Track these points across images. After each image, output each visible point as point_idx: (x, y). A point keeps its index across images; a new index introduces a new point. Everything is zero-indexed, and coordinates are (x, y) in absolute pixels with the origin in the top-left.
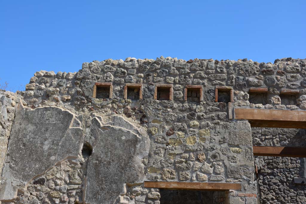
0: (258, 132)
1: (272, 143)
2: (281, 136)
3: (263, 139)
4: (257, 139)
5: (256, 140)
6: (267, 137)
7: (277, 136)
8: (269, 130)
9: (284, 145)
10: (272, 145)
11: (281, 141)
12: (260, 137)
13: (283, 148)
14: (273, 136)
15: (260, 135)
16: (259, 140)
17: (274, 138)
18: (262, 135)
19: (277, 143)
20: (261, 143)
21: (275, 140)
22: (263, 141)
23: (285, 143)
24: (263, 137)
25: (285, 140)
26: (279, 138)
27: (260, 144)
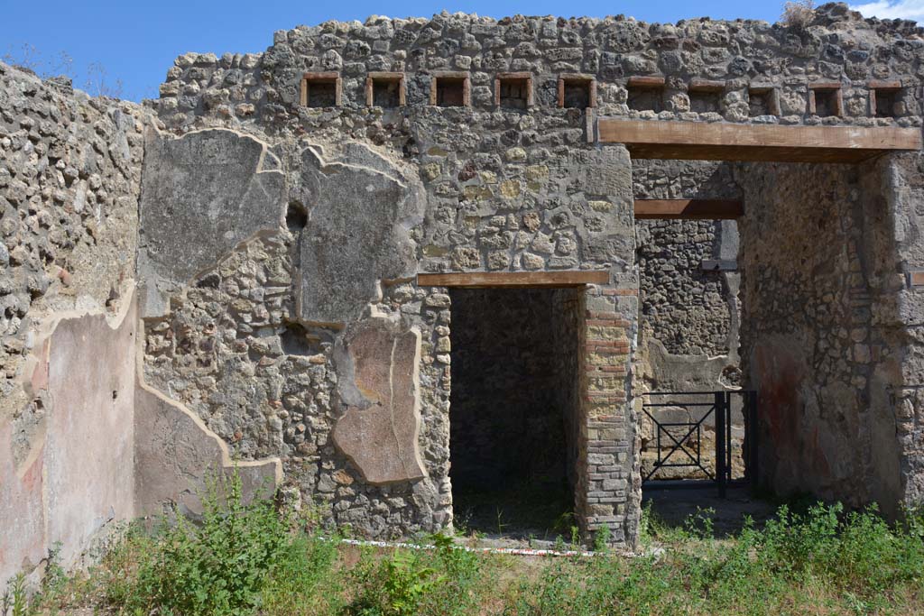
0: (641, 172)
1: (667, 193)
2: (684, 178)
3: (651, 186)
4: (638, 185)
5: (637, 187)
6: (658, 181)
7: (678, 179)
8: (663, 168)
9: (689, 197)
10: (667, 197)
11: (684, 188)
12: (644, 180)
13: (688, 201)
14: (670, 179)
15: (645, 178)
16: (643, 187)
17: (672, 182)
18: (650, 177)
19: (677, 193)
20: (646, 193)
21: (672, 188)
22: (652, 189)
23: (692, 192)
24: (651, 182)
25: (692, 187)
26: (682, 182)
27: (645, 195)
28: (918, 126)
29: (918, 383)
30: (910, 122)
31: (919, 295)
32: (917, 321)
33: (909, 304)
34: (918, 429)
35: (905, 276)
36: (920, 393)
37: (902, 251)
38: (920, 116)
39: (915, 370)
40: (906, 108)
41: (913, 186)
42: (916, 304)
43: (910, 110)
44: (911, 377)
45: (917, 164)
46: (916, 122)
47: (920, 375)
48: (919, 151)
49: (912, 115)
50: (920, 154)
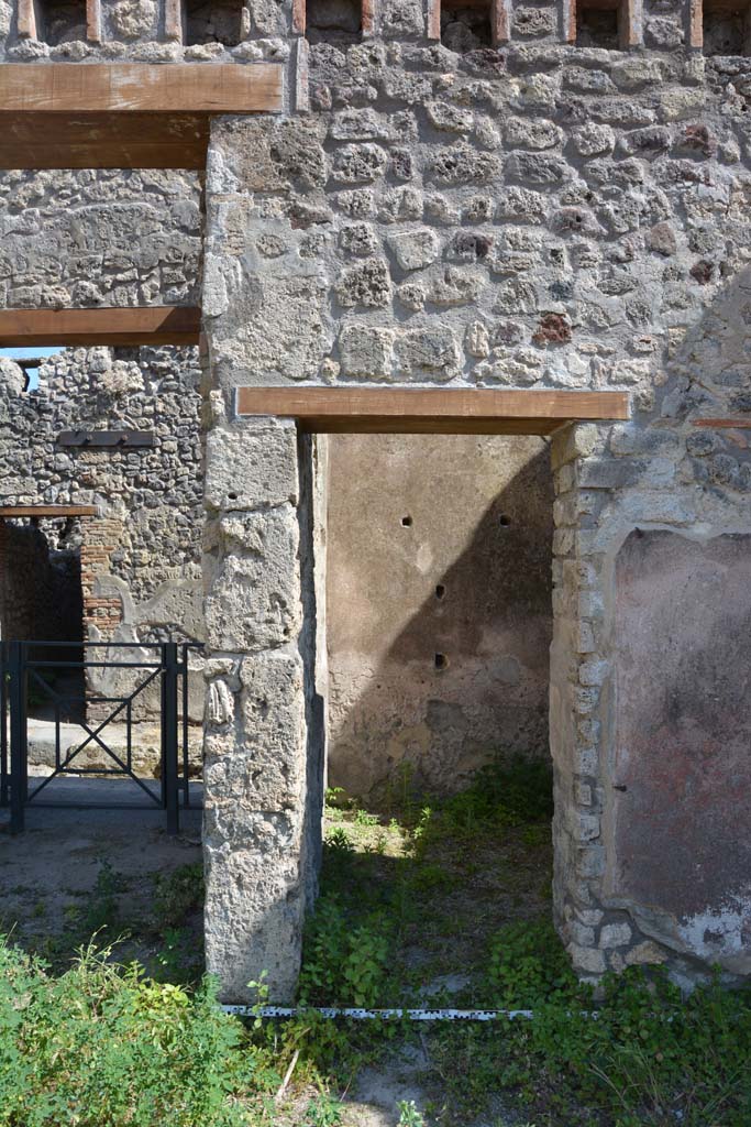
28: (281, 60)
29: (244, 644)
30: (259, 52)
31: (254, 440)
32: (245, 501)
33: (228, 460)
34: (242, 750)
35: (224, 396)
36: (246, 668)
37: (220, 340)
38: (283, 37)
39: (235, 613)
40: (252, 21)
41: (258, 192)
42: (246, 460)
43: (260, 25)
44: (226, 631)
45: (269, 143)
46: (273, 52)
47: (247, 626)
48: (277, 115)
49: (266, 36)
50: (279, 121)
